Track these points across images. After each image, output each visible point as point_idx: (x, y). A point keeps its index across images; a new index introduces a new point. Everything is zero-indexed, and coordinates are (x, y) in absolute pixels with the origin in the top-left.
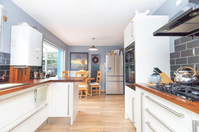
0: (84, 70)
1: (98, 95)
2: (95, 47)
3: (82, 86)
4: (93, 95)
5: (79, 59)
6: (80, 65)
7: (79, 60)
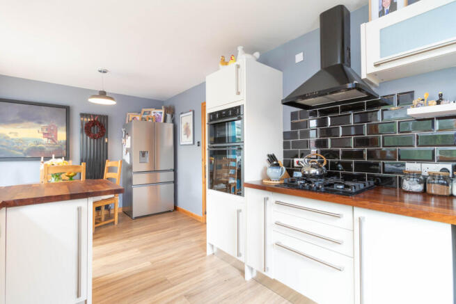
0: (59, 158)
2: (107, 95)
5: (33, 124)
6: (37, 142)
7: (34, 127)
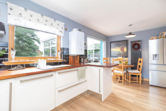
0: (123, 57)
1: (139, 83)
2: (132, 34)
3: (119, 72)
4: (131, 82)
5: (118, 47)
6: (119, 52)
